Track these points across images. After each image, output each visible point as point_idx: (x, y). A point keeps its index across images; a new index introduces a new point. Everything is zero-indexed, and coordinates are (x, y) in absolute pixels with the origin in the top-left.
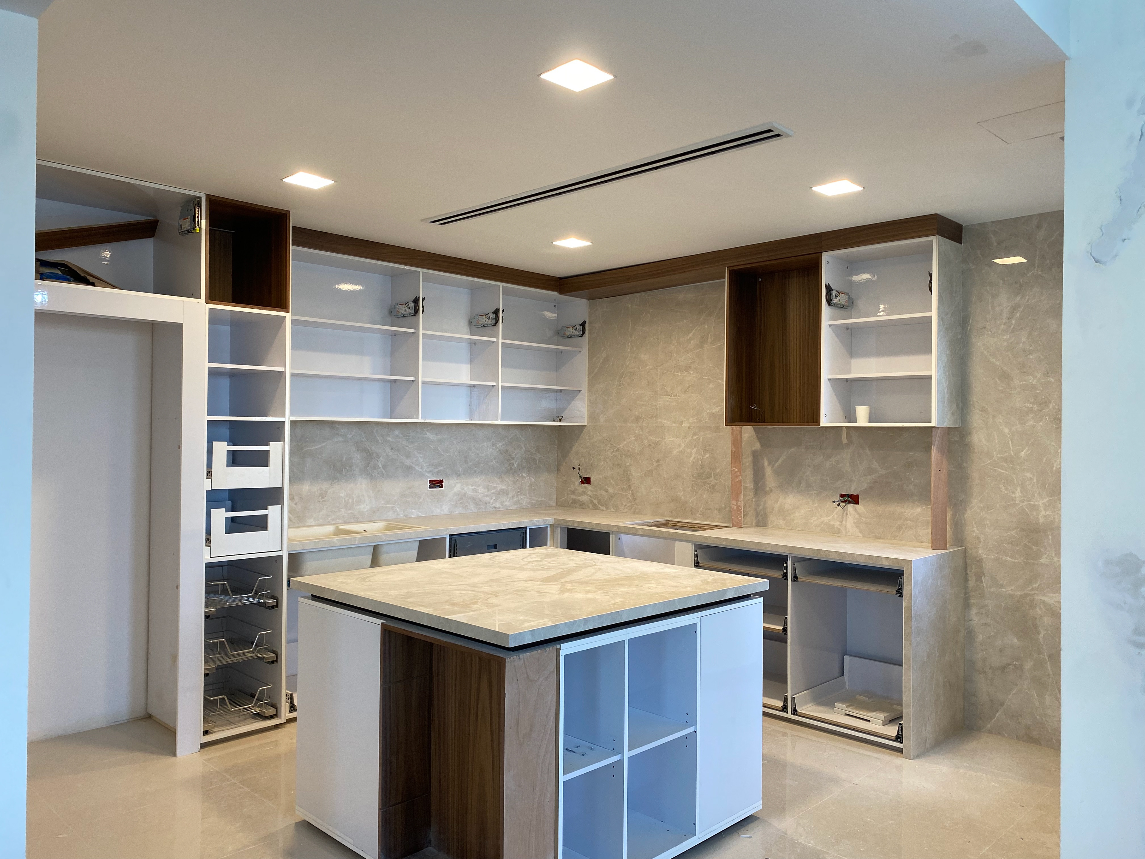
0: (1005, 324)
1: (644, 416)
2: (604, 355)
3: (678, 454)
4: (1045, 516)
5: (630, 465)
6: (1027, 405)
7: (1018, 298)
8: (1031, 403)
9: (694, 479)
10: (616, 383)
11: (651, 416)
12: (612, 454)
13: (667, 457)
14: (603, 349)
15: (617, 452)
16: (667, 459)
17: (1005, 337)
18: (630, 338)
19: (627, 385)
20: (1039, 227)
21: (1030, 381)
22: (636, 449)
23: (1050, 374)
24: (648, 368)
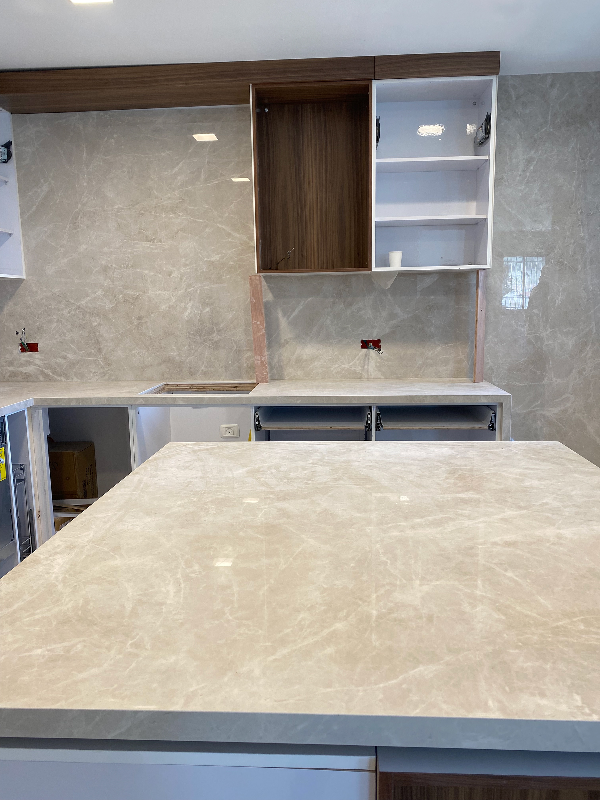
0: (520, 175)
1: (114, 266)
2: (46, 188)
3: (167, 309)
4: (547, 345)
5: (99, 324)
6: (537, 250)
7: (533, 152)
8: (540, 248)
9: (191, 336)
10: (68, 226)
11: (125, 266)
12: (69, 313)
13: (152, 313)
14: (42, 181)
15: (78, 310)
16: (152, 315)
17: (520, 188)
18: (85, 169)
19: (85, 228)
20: (552, 86)
21: (540, 229)
22: (105, 306)
23: (556, 223)
24: (116, 207)
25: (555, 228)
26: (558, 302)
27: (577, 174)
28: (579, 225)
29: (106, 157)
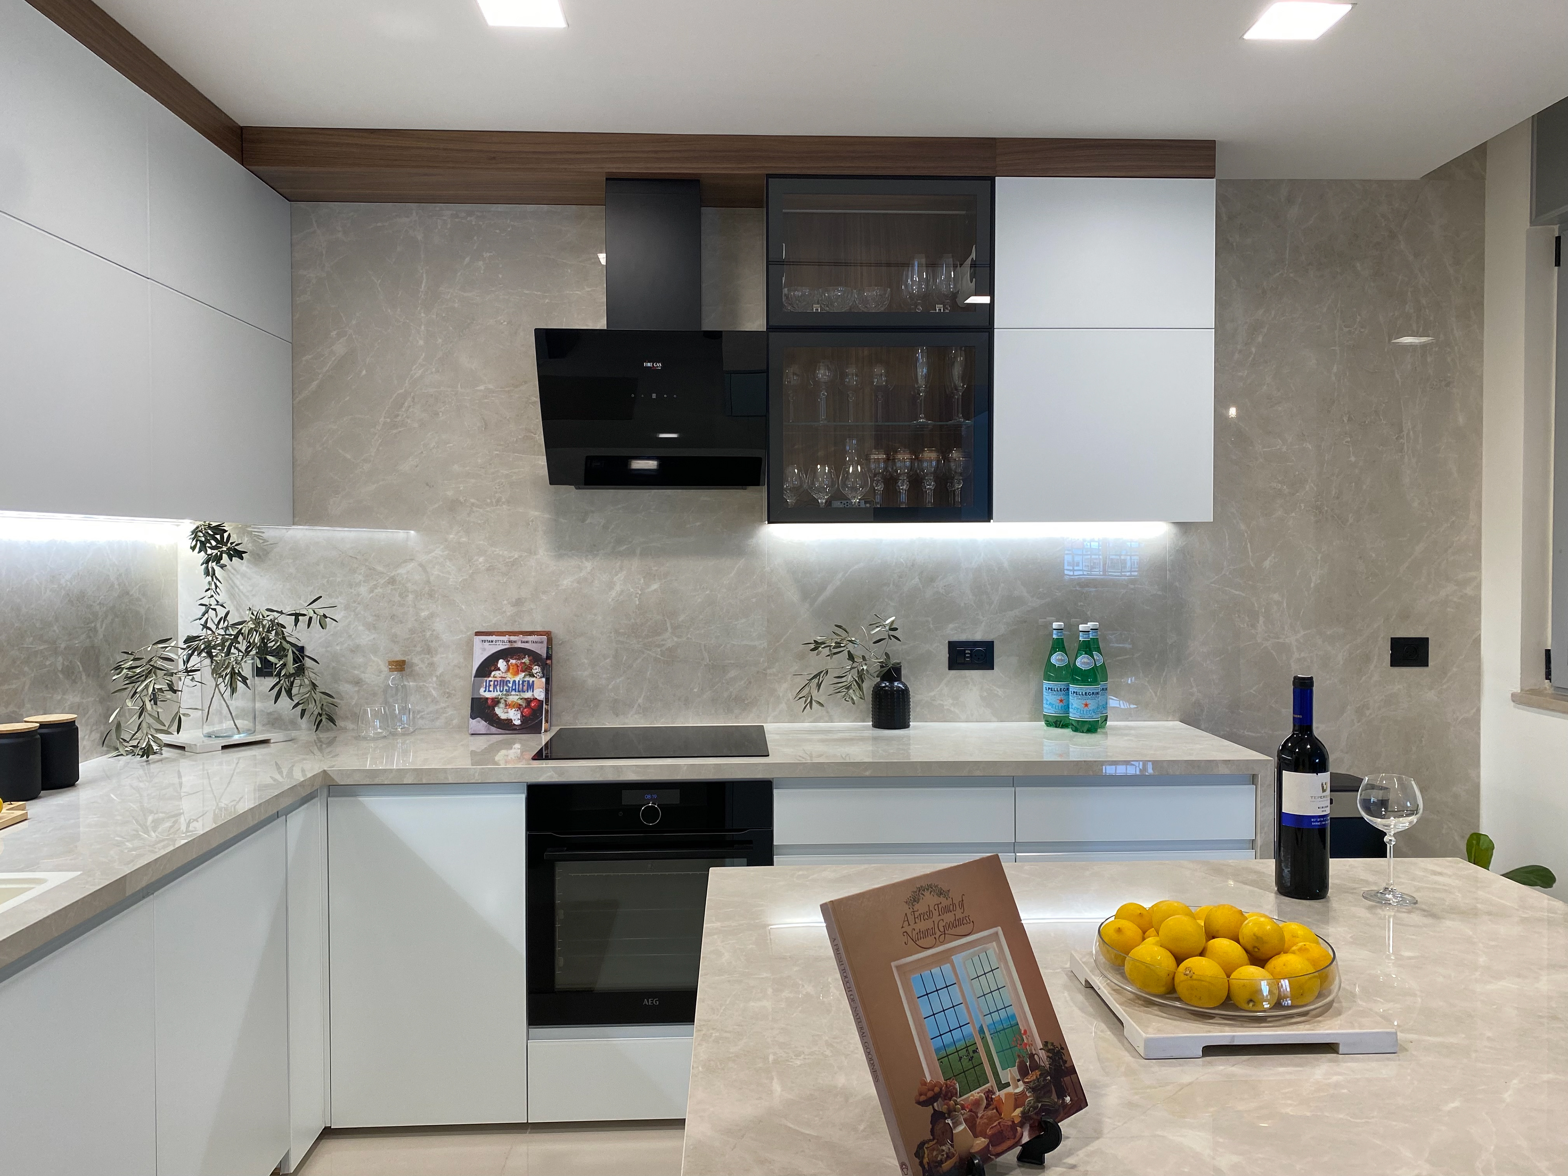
0: (1240, 351)
5: (434, 615)
6: (1274, 485)
7: (1261, 312)
8: (1279, 482)
10: (381, 421)
14: (334, 334)
15: (390, 587)
18: (423, 315)
20: (1290, 200)
23: (1306, 437)
25: (1304, 446)
26: (1315, 580)
27: (1338, 352)
28: (1346, 442)
29: (466, 294)
